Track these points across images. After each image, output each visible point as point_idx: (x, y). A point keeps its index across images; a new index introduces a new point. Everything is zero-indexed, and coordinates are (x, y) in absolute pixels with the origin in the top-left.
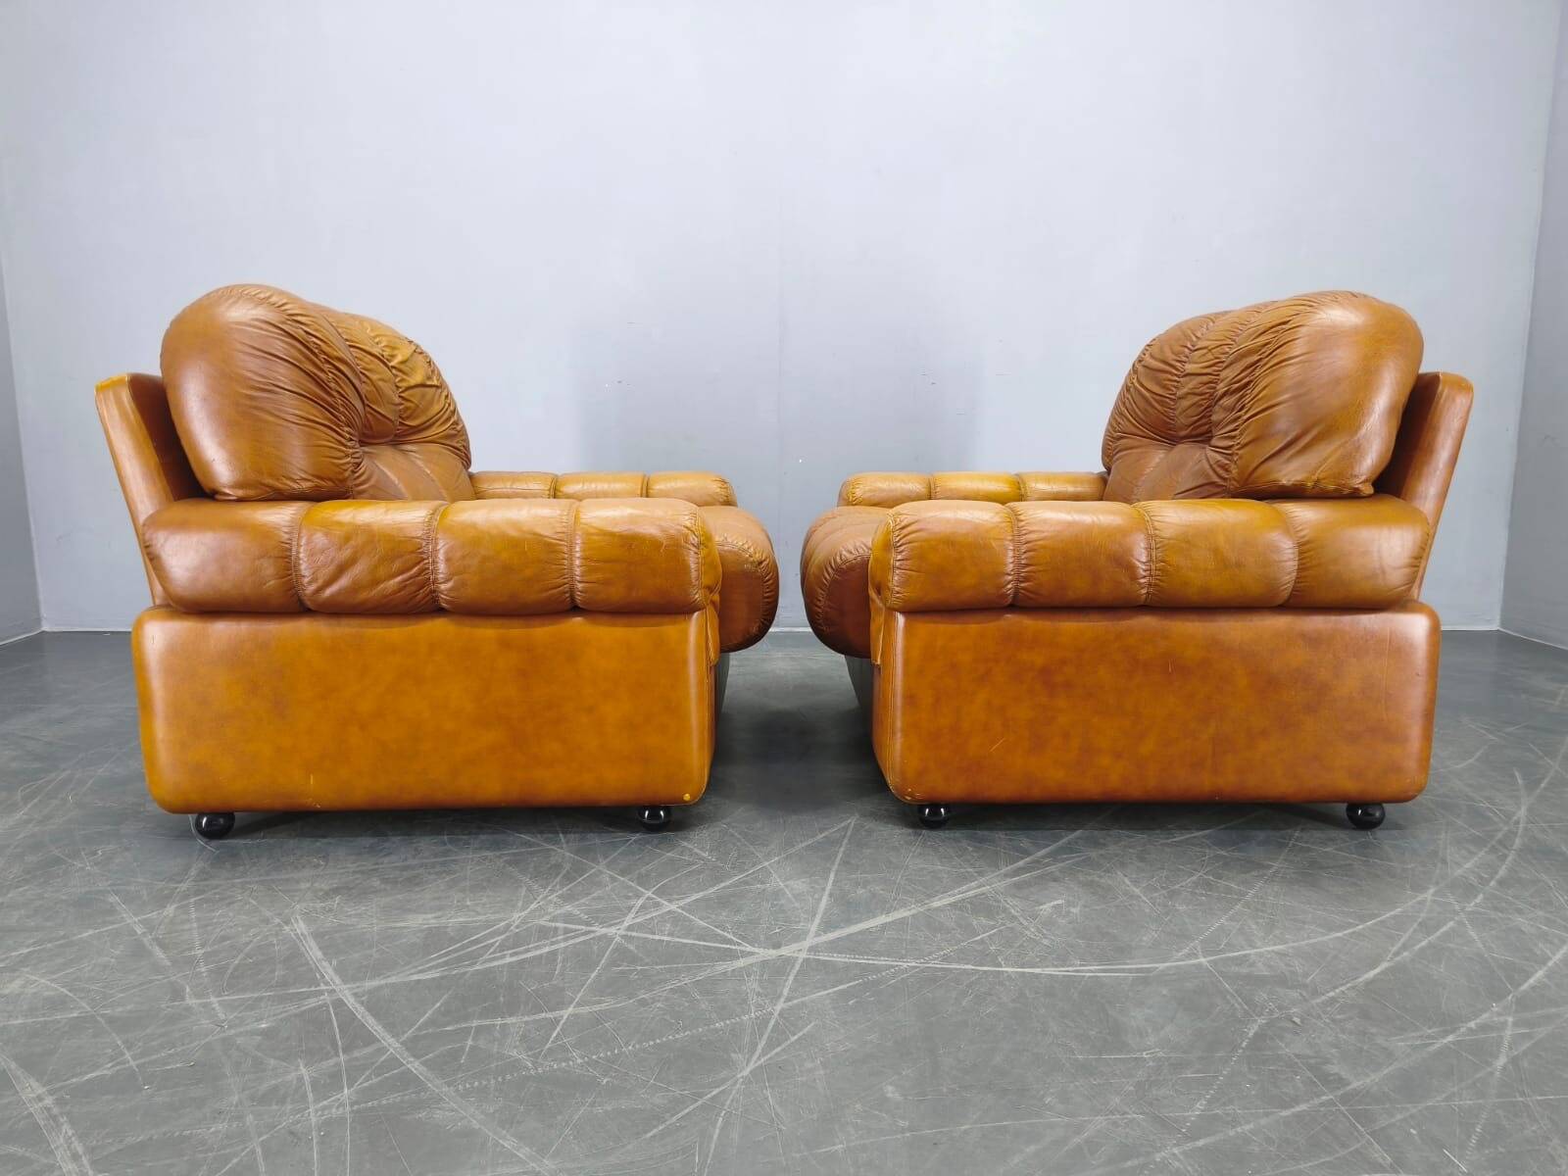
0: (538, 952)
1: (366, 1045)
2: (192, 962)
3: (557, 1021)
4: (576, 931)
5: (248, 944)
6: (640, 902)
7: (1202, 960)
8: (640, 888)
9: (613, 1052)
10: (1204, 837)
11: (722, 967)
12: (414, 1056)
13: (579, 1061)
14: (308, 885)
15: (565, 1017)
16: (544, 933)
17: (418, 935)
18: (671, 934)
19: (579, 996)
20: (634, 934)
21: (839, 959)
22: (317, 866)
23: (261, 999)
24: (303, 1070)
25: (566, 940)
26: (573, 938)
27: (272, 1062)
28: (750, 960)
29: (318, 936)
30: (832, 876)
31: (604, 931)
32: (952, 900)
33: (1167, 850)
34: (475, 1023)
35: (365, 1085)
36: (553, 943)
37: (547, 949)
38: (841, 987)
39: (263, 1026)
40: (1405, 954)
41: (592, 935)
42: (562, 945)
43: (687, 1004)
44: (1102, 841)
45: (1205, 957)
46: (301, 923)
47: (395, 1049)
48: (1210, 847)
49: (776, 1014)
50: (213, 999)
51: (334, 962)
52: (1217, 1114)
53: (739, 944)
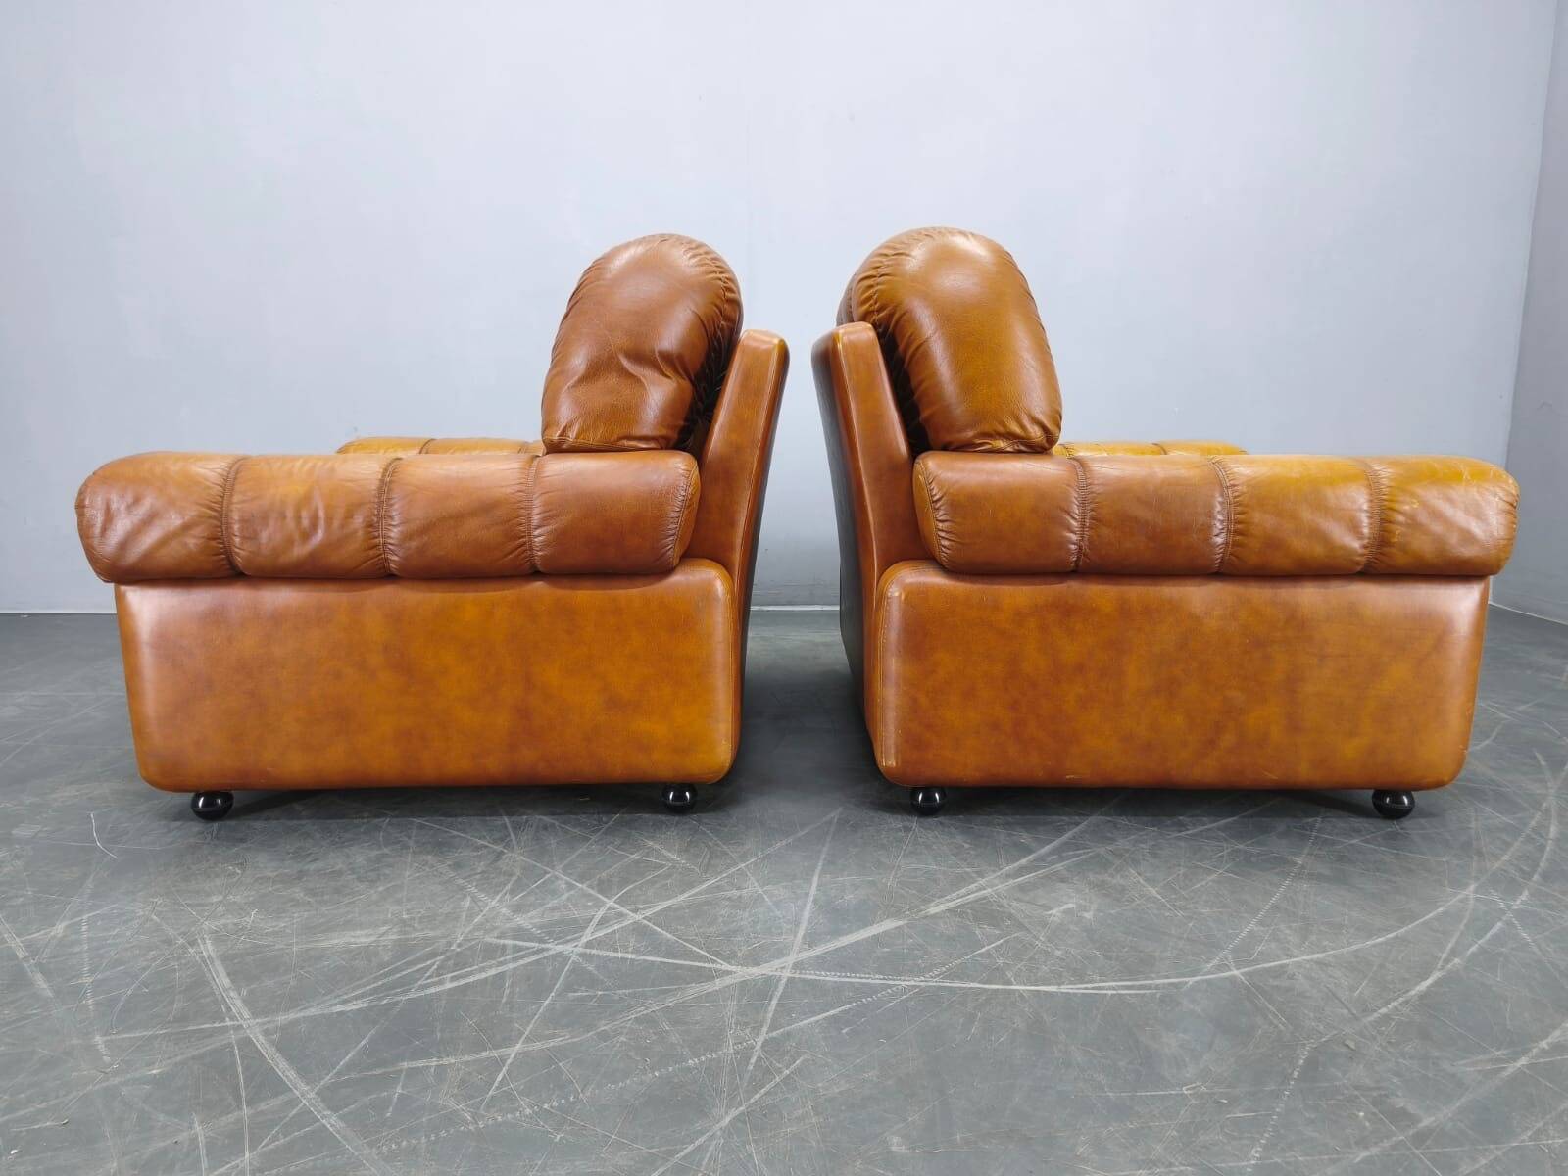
0: (483, 975)
1: (276, 1095)
2: (78, 992)
3: (503, 1061)
4: (528, 948)
5: (144, 969)
6: (601, 913)
7: (1236, 972)
8: (600, 896)
9: (567, 1099)
10: (1219, 829)
11: (694, 990)
12: (329, 1108)
13: (528, 1111)
14: (221, 897)
15: (512, 1056)
16: (492, 952)
17: (345, 956)
18: (636, 951)
19: (529, 1029)
20: (594, 951)
21: (831, 978)
22: (232, 875)
23: (156, 1037)
24: (198, 1128)
25: (515, 960)
26: (522, 957)
27: (161, 1117)
28: (728, 980)
29: (225, 959)
30: (816, 879)
31: (560, 948)
32: (951, 905)
33: (1182, 844)
34: (405, 1065)
35: (271, 1146)
36: (501, 964)
37: (493, 972)
38: (832, 1013)
39: (154, 1072)
40: (1457, 961)
41: (545, 954)
42: (511, 966)
43: (654, 1037)
44: (1109, 835)
45: (1238, 969)
46: (209, 945)
47: (309, 1100)
48: (1226, 840)
49: (758, 1047)
50: (98, 1039)
51: (244, 992)
52: (1276, 1163)
53: (714, 962)
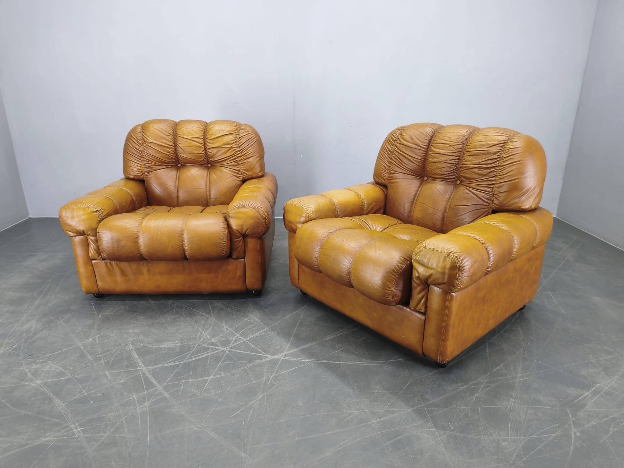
0: (203, 356)
2: (99, 359)
3: (207, 380)
4: (215, 348)
5: (115, 353)
6: (235, 338)
8: (235, 333)
9: (223, 390)
11: (257, 362)
12: (166, 391)
13: (213, 393)
14: (132, 331)
15: (210, 379)
16: (206, 349)
17: (167, 349)
18: (244, 350)
19: (214, 372)
20: (232, 350)
21: (294, 359)
22: (135, 324)
23: (121, 372)
24: (135, 396)
25: (211, 352)
26: (213, 351)
27: (126, 393)
28: (267, 359)
29: (136, 350)
30: (296, 328)
31: (223, 349)
32: (332, 337)
34: (184, 381)
35: (153, 401)
36: (207, 353)
37: (205, 355)
38: (291, 369)
39: (122, 381)
41: (219, 350)
42: (210, 354)
43: (246, 375)
46: (131, 345)
47: (160, 389)
49: (271, 378)
50: (107, 372)
51: (142, 360)
53: (264, 354)
